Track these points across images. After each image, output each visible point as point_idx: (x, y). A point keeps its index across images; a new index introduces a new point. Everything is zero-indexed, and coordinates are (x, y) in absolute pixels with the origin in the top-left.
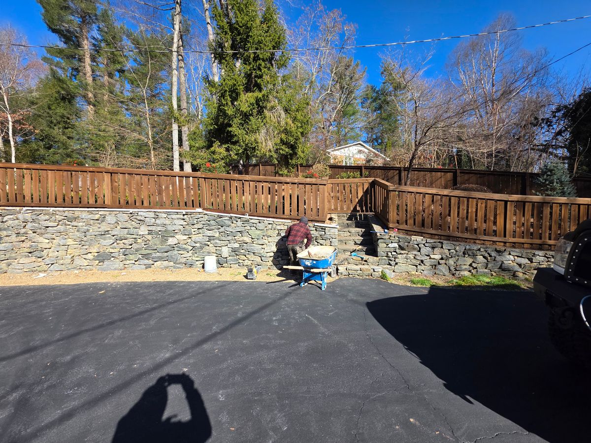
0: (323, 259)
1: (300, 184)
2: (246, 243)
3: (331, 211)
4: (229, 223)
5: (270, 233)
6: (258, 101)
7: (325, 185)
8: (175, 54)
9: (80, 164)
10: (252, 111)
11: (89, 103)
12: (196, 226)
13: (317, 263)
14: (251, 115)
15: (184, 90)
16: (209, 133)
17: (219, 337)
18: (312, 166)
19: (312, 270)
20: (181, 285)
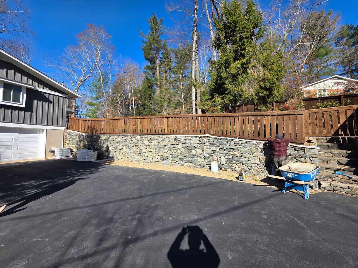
0: (304, 173)
1: (278, 115)
2: (237, 156)
3: (308, 135)
4: (226, 143)
5: (254, 150)
6: (242, 65)
7: (303, 114)
8: (194, 53)
9: (155, 115)
10: (239, 72)
11: (158, 87)
12: (206, 144)
13: (299, 176)
14: (239, 74)
15: (198, 70)
16: (212, 91)
17: (224, 215)
18: (286, 101)
19: (295, 182)
20: (199, 177)
